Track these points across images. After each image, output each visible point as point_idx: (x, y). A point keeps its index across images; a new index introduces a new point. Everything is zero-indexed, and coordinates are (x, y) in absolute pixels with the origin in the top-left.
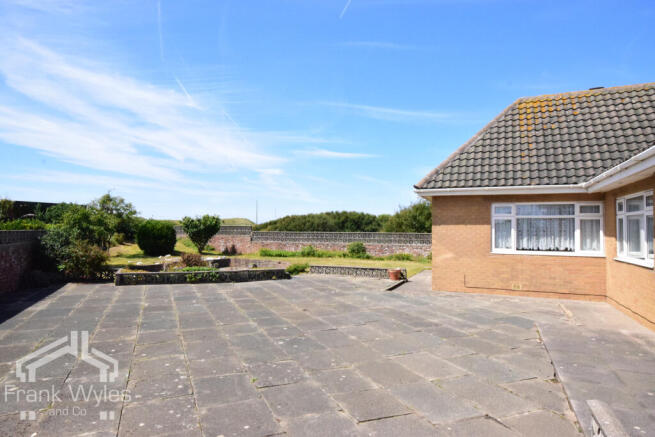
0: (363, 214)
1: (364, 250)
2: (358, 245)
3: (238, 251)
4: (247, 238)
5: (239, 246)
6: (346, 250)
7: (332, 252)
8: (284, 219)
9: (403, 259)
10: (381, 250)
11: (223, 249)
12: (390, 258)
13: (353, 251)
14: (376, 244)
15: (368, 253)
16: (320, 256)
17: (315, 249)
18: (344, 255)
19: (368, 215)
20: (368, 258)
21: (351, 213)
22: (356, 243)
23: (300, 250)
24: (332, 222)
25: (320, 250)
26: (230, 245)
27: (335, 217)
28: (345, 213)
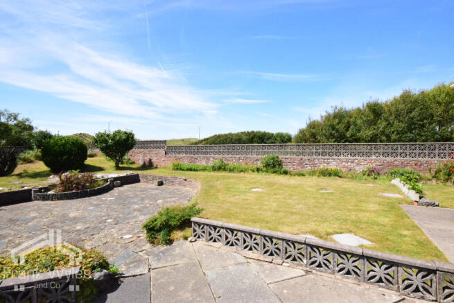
0: (265, 132)
1: (280, 164)
2: (273, 159)
3: (155, 165)
4: (162, 152)
5: (154, 160)
6: (259, 164)
7: (244, 166)
8: (213, 137)
9: (330, 175)
10: (300, 164)
11: (141, 163)
12: (312, 173)
13: (267, 165)
14: (294, 156)
15: (285, 168)
16: (231, 170)
17: (226, 162)
18: (258, 170)
19: (268, 133)
20: (286, 173)
21: (257, 132)
22: (271, 156)
23: (211, 164)
24: (244, 138)
25: (231, 164)
26: (147, 159)
27: (247, 135)
28: (253, 132)
